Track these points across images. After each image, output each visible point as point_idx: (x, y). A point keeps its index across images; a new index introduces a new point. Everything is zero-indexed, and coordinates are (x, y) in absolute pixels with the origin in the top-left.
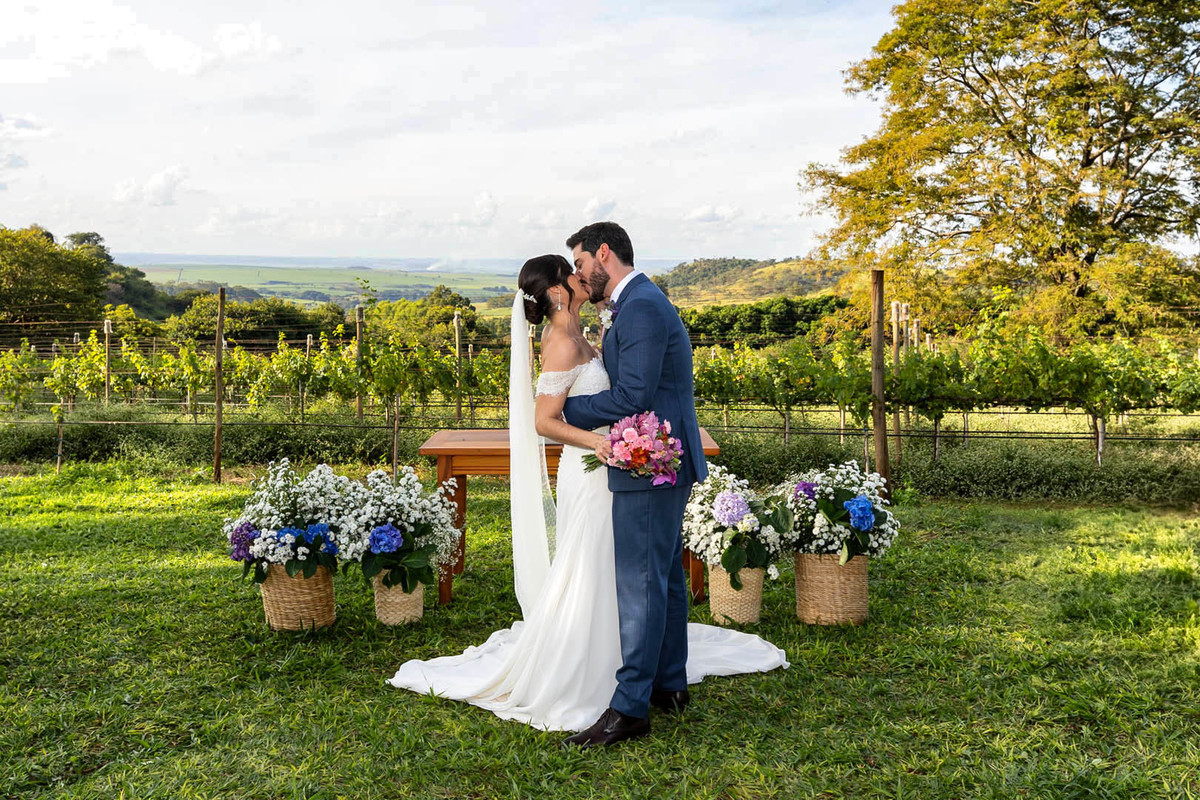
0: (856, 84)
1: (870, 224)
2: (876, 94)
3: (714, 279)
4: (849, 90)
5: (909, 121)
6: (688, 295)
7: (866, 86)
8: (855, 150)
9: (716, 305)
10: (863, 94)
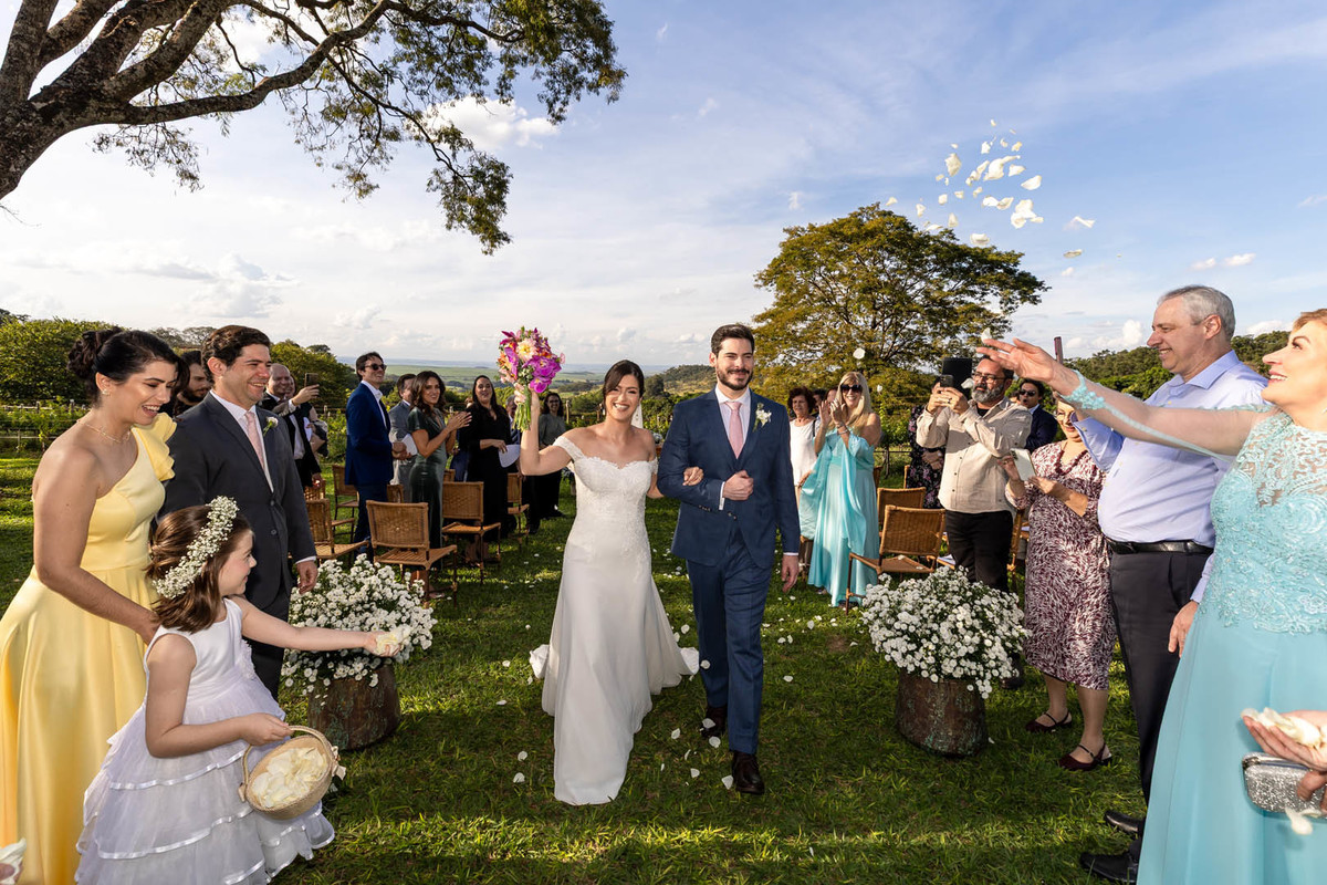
0: (760, 282)
1: (766, 356)
2: (771, 288)
3: (691, 377)
4: (757, 286)
5: (785, 302)
6: (675, 386)
7: (765, 284)
8: (759, 316)
9: (690, 392)
10: (764, 288)
